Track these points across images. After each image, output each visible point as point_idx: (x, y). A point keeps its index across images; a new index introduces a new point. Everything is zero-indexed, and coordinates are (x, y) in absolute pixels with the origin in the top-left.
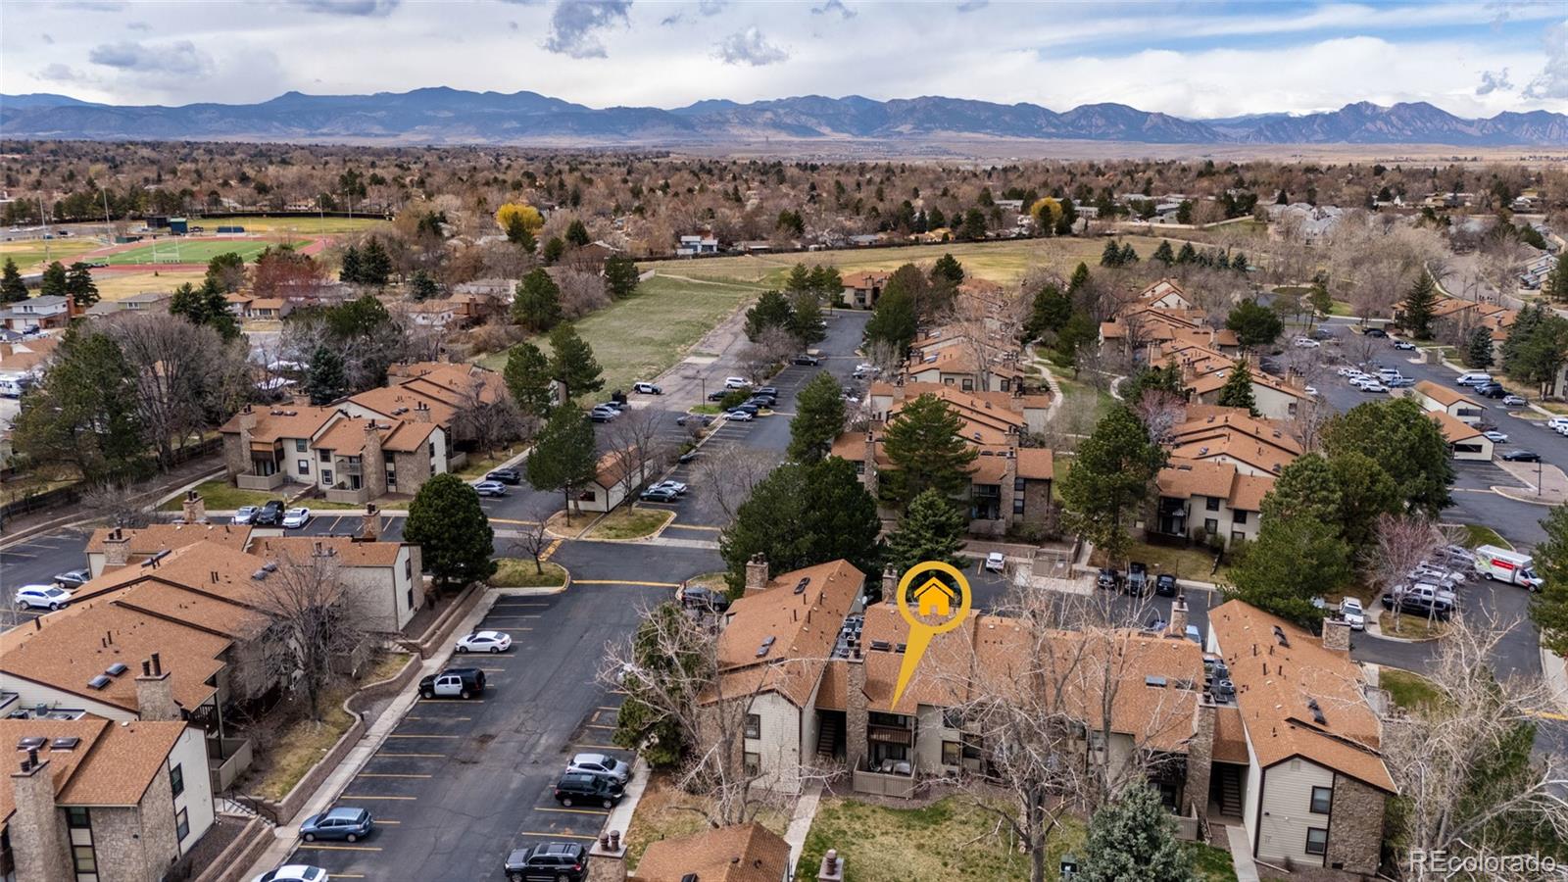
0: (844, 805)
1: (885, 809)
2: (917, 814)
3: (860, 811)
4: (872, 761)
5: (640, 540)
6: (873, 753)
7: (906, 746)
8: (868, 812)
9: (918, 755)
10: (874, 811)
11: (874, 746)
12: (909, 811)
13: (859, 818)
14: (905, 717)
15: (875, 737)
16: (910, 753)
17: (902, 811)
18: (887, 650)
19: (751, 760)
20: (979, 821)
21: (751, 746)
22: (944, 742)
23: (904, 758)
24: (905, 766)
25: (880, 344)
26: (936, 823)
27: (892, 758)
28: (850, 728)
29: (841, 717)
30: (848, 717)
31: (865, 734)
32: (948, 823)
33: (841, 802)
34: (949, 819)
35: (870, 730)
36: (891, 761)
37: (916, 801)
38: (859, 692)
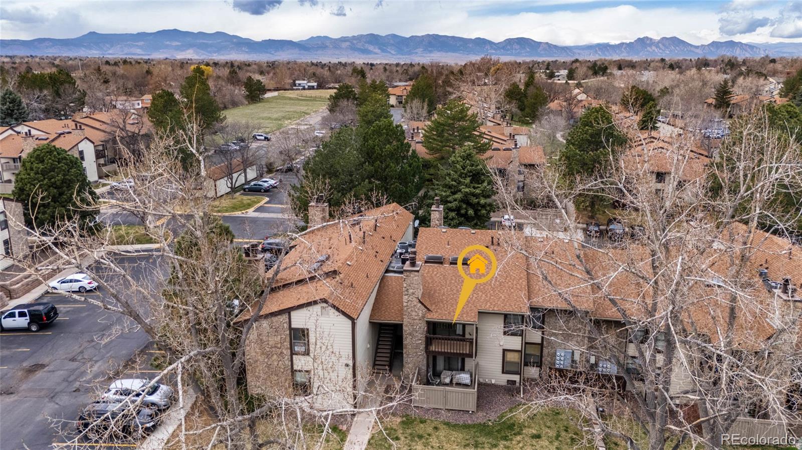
0: (403, 422)
1: (447, 424)
2: (483, 429)
3: (421, 429)
4: (430, 373)
5: (238, 214)
6: (431, 366)
7: (463, 357)
8: (430, 430)
9: (477, 365)
10: (436, 428)
11: (432, 357)
12: (474, 426)
13: (420, 437)
14: (464, 326)
15: (433, 348)
16: (469, 363)
17: (466, 427)
18: (441, 263)
19: (300, 378)
20: (552, 433)
21: (300, 362)
22: (504, 351)
23: (463, 369)
24: (465, 378)
25: (414, 102)
26: (505, 438)
27: (450, 369)
28: (407, 341)
29: (397, 329)
30: (404, 328)
31: (423, 347)
32: (519, 438)
33: (399, 420)
34: (519, 433)
35: (429, 342)
36: (449, 373)
37: (480, 414)
38: (415, 302)
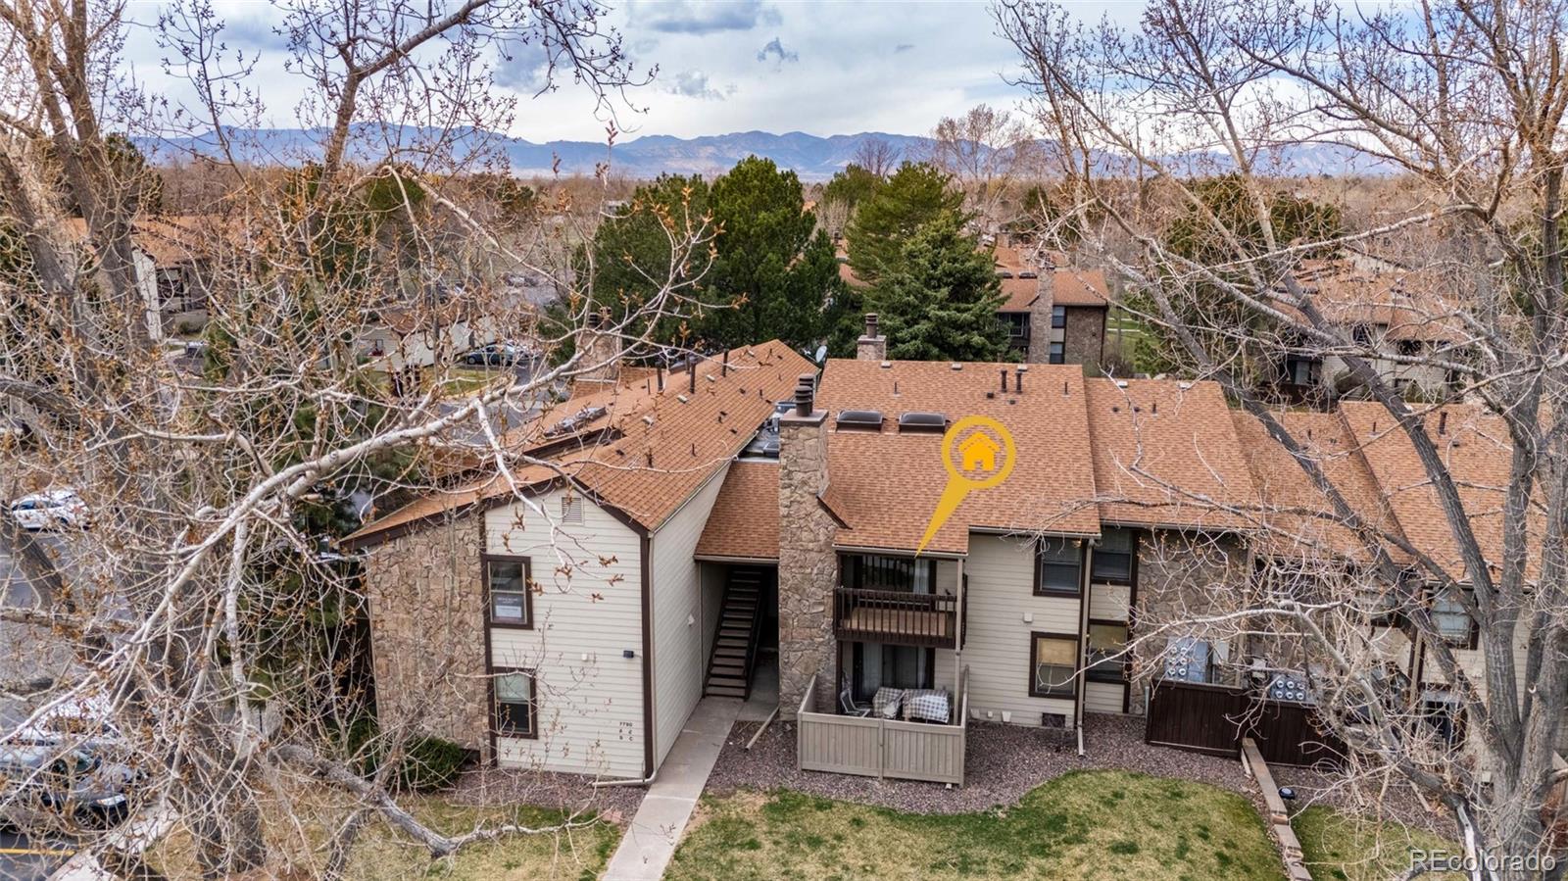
0: (771, 807)
1: (889, 814)
2: (981, 826)
3: (816, 822)
4: (847, 691)
6: (849, 674)
7: (931, 648)
8: (841, 826)
9: (965, 674)
10: (857, 822)
11: (852, 648)
12: (957, 820)
13: (815, 842)
14: (933, 563)
15: (854, 624)
16: (947, 668)
17: (936, 820)
18: (878, 428)
19: (513, 690)
20: (1167, 842)
21: (508, 647)
22: (1036, 636)
23: (929, 685)
24: (933, 704)
26: (1042, 850)
27: (896, 684)
28: (789, 607)
29: (764, 578)
30: (782, 573)
31: (827, 622)
32: (1078, 850)
33: (762, 801)
34: (1079, 840)
35: (843, 607)
36: (895, 693)
37: (973, 791)
38: (810, 504)
